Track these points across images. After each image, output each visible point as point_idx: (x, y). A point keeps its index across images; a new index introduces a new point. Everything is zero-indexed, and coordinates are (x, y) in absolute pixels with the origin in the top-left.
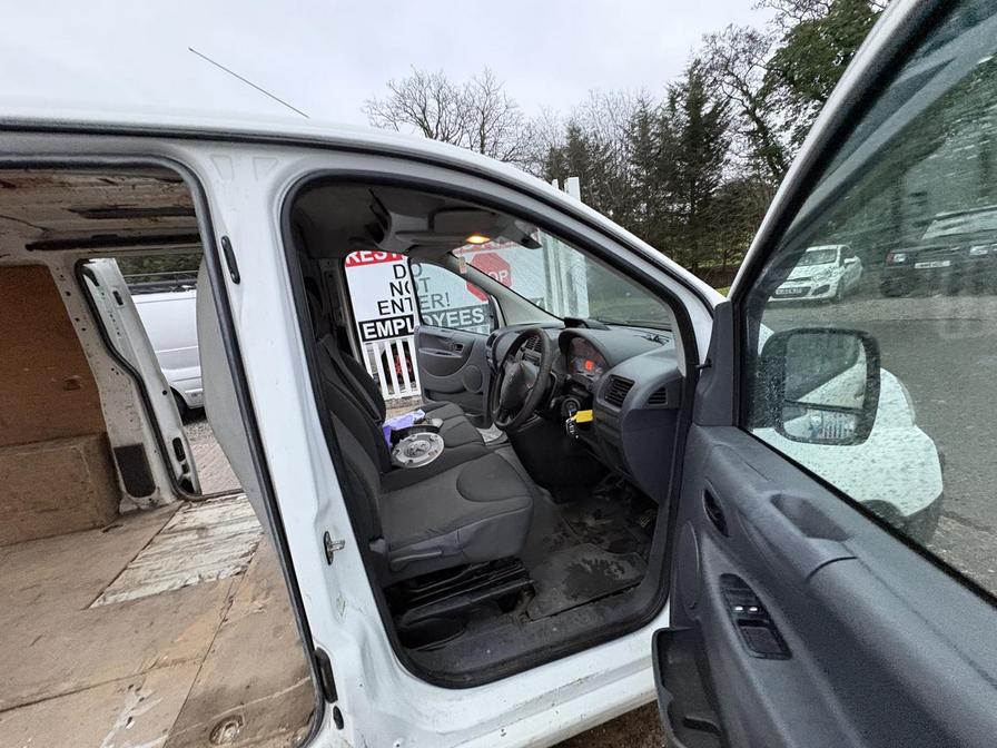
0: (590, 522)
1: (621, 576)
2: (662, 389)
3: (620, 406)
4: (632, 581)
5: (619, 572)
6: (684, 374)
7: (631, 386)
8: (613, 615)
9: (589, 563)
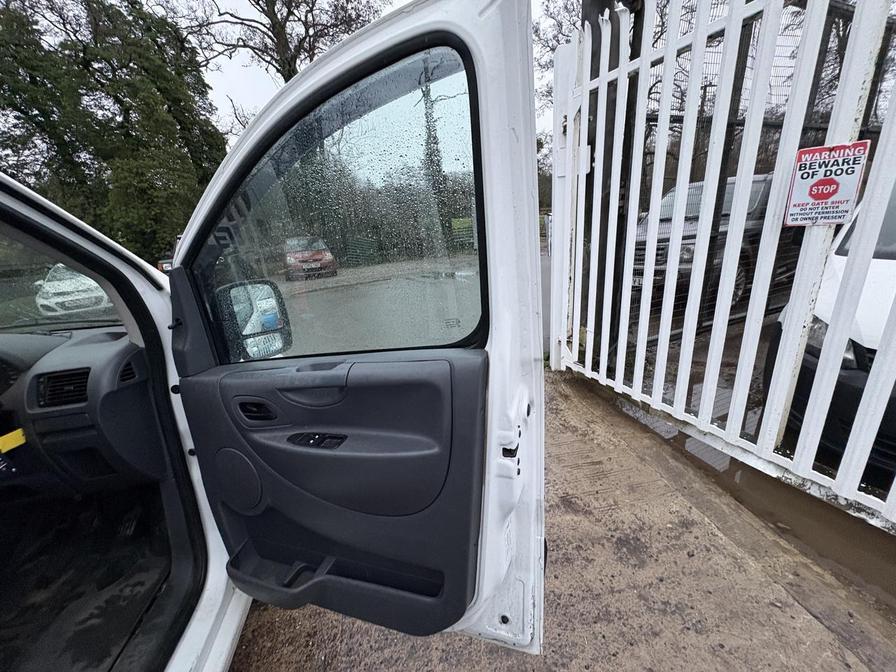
0: (40, 597)
1: (141, 589)
2: (129, 364)
3: (85, 400)
4: (159, 580)
5: (138, 588)
6: (142, 344)
7: (88, 373)
8: (165, 619)
9: (92, 616)
